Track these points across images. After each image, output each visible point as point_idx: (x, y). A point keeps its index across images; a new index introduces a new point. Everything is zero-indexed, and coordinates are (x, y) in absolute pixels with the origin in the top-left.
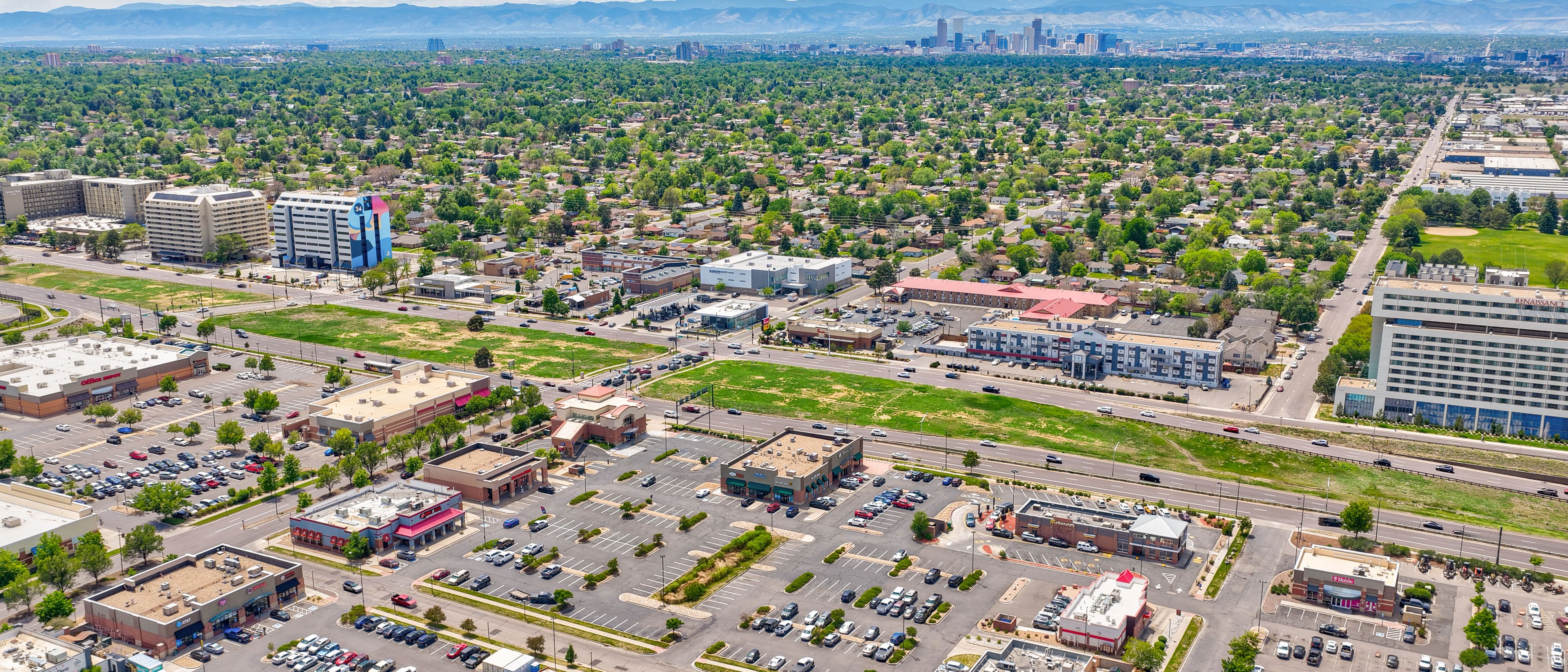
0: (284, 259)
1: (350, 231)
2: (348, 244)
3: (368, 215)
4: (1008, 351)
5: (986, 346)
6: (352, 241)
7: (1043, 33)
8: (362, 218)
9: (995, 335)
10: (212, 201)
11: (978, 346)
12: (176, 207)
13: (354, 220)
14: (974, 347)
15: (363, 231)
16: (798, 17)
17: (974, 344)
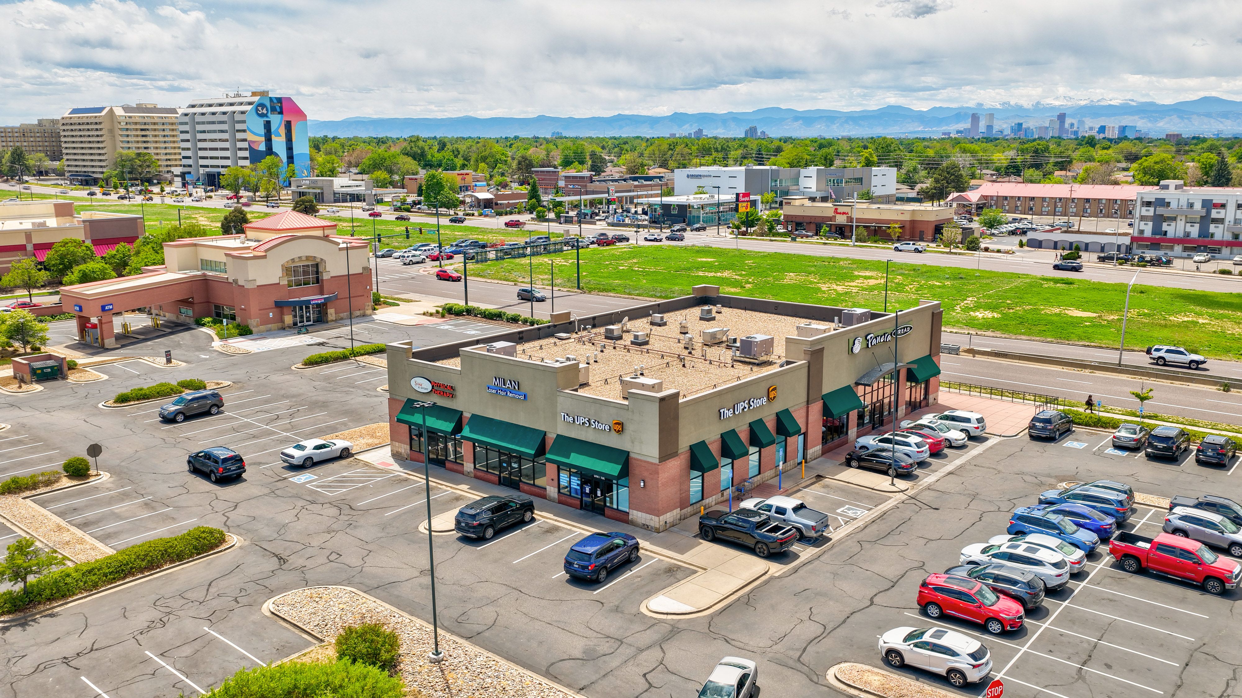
0: (188, 178)
1: (249, 136)
2: (246, 154)
3: (276, 120)
4: (1228, 237)
5: (1173, 230)
6: (251, 149)
7: (1067, 125)
8: (268, 125)
9: (1198, 206)
10: (119, 112)
11: (1157, 230)
12: (85, 121)
13: (257, 125)
14: (1148, 233)
15: (269, 140)
16: (851, 123)
17: (1148, 229)
